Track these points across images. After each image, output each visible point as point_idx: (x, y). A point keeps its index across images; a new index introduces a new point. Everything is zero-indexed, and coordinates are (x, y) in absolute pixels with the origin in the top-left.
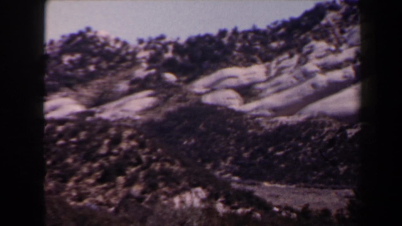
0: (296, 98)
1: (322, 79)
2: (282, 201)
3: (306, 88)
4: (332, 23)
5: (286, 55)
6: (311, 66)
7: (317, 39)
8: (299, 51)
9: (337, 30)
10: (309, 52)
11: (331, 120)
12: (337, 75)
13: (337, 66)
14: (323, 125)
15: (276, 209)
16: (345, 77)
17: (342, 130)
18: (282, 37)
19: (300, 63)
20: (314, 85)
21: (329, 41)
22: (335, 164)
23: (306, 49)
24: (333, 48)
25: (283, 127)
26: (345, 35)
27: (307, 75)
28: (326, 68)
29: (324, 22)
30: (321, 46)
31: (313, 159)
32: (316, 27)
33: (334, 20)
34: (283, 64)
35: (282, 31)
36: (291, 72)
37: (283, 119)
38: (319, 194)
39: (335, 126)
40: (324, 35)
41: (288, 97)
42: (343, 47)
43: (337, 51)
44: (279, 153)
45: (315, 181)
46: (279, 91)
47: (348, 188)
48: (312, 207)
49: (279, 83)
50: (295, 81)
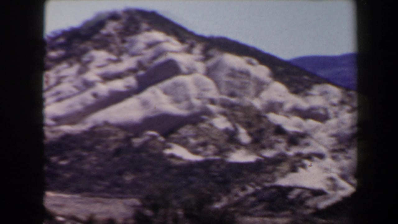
0: (79, 107)
1: (103, 89)
2: (66, 211)
3: (88, 97)
4: (113, 32)
5: (64, 65)
6: (92, 75)
7: (97, 48)
8: (79, 60)
9: (118, 40)
10: (89, 62)
11: (117, 129)
12: (119, 85)
13: (119, 76)
14: (109, 134)
15: (60, 219)
16: (128, 87)
17: (128, 139)
18: (61, 46)
19: (81, 72)
20: (95, 95)
21: (110, 51)
22: (121, 173)
23: (85, 58)
24: (113, 57)
25: (67, 137)
26: (126, 45)
27: (88, 85)
28: (107, 78)
29: (104, 31)
30: (101, 55)
31: (99, 168)
32: (96, 37)
33: (115, 29)
34: (63, 73)
35: (62, 40)
36: (71, 82)
37: (66, 128)
38: (107, 204)
39: (121, 135)
40: (104, 44)
41: (70, 106)
42: (124, 57)
43: (118, 61)
44: (63, 163)
45: (101, 191)
46: (60, 100)
47: (134, 197)
48: (99, 217)
49: (58, 93)
50: (75, 90)
